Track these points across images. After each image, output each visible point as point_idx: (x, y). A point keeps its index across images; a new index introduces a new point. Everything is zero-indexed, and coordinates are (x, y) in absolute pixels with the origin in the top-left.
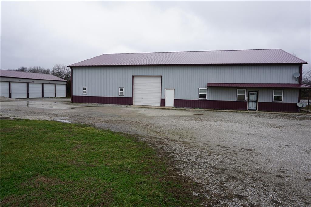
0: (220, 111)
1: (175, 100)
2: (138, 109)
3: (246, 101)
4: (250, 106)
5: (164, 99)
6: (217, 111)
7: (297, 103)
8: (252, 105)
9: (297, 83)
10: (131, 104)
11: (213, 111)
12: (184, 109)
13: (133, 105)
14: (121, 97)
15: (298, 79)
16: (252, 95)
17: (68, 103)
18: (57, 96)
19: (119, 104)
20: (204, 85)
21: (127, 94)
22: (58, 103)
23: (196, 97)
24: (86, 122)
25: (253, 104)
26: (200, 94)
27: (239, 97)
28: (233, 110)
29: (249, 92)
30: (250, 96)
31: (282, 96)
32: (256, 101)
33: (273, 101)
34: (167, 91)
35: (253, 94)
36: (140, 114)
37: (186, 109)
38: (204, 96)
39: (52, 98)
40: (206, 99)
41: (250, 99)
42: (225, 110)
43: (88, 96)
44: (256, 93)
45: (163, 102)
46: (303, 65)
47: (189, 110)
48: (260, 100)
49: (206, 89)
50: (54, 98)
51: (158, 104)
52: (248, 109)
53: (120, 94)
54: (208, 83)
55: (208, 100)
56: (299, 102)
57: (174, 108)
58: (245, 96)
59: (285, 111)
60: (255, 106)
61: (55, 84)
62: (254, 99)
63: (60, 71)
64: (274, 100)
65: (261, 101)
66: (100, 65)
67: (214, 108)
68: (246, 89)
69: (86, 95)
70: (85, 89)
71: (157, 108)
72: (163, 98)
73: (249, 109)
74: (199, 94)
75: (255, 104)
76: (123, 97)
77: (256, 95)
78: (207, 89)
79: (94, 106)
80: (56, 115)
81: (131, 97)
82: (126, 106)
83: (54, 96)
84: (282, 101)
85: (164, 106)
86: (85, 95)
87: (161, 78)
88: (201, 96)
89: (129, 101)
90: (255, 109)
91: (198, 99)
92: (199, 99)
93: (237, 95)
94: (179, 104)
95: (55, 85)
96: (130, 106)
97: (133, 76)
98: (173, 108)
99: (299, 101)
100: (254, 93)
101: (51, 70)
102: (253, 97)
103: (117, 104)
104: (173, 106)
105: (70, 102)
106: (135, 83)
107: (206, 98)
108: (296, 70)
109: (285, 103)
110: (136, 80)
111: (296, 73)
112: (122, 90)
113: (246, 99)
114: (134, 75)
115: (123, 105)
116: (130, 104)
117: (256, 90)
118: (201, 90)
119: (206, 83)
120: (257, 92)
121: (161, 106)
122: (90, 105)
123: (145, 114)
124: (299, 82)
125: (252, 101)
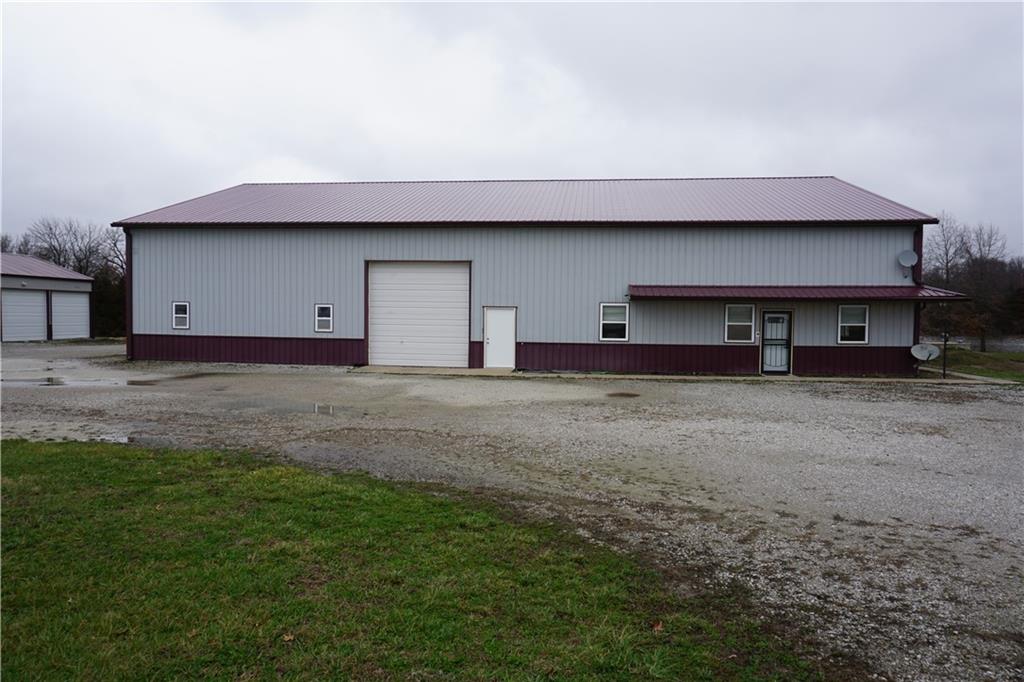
0: (680, 381)
1: (518, 345)
2: (395, 381)
3: (757, 344)
4: (767, 360)
5: (481, 344)
6: (670, 381)
7: (910, 348)
8: (775, 358)
9: (908, 282)
10: (361, 362)
11: (657, 380)
12: (555, 375)
13: (367, 365)
14: (324, 336)
15: (911, 271)
16: (774, 325)
17: (116, 363)
18: (54, 337)
19: (315, 364)
20: (617, 293)
21: (344, 327)
22: (77, 363)
23: (592, 335)
24: (244, 441)
25: (779, 352)
26: (604, 324)
27: (734, 332)
28: (723, 375)
29: (764, 313)
30: (768, 326)
31: (867, 325)
32: (788, 343)
33: (839, 342)
34: (491, 315)
35: (776, 320)
36: (418, 398)
37: (562, 375)
38: (619, 330)
39: (38, 342)
40: (626, 339)
41: (768, 337)
42: (692, 375)
43: (193, 334)
44: (786, 316)
45: (476, 352)
46: (925, 226)
47: (573, 378)
48: (799, 340)
49: (625, 307)
50: (45, 342)
51: (462, 359)
52: (763, 371)
53: (319, 327)
54: (632, 287)
55: (632, 342)
56: (914, 344)
57: (520, 374)
58: (751, 326)
59: (877, 374)
60: (784, 362)
61: (48, 289)
62: (779, 337)
63: (56, 244)
64: (842, 340)
65: (802, 344)
66: (240, 220)
67: (653, 371)
68: (753, 306)
69: (188, 333)
70: (181, 309)
71: (462, 376)
72: (476, 338)
73: (766, 368)
74: (602, 322)
75: (785, 351)
76: (330, 336)
77: (785, 325)
78: (627, 305)
79: (222, 371)
80: (97, 413)
81: (363, 338)
82: (343, 369)
83: (43, 337)
84: (866, 341)
85: (481, 366)
86: (182, 333)
87: (468, 271)
88: (609, 330)
89: (352, 353)
90: (784, 369)
91: (597, 342)
92: (601, 339)
93: (727, 324)
94: (534, 358)
95: (48, 294)
96: (358, 370)
97: (367, 263)
98: (515, 374)
99: (916, 342)
100: (778, 318)
101: (16, 240)
102: (777, 331)
103: (309, 364)
104: (512, 365)
105: (121, 359)
106: (375, 286)
107: (624, 337)
108: (905, 243)
109: (874, 347)
110: (378, 276)
111: (905, 253)
112: (324, 312)
113: (755, 339)
114: (368, 259)
115: (331, 367)
116: (355, 362)
117: (787, 307)
118: (608, 311)
119: (626, 286)
120: (790, 314)
121: (471, 366)
122: (205, 367)
123: (439, 399)
124: (914, 280)
125: (774, 343)
